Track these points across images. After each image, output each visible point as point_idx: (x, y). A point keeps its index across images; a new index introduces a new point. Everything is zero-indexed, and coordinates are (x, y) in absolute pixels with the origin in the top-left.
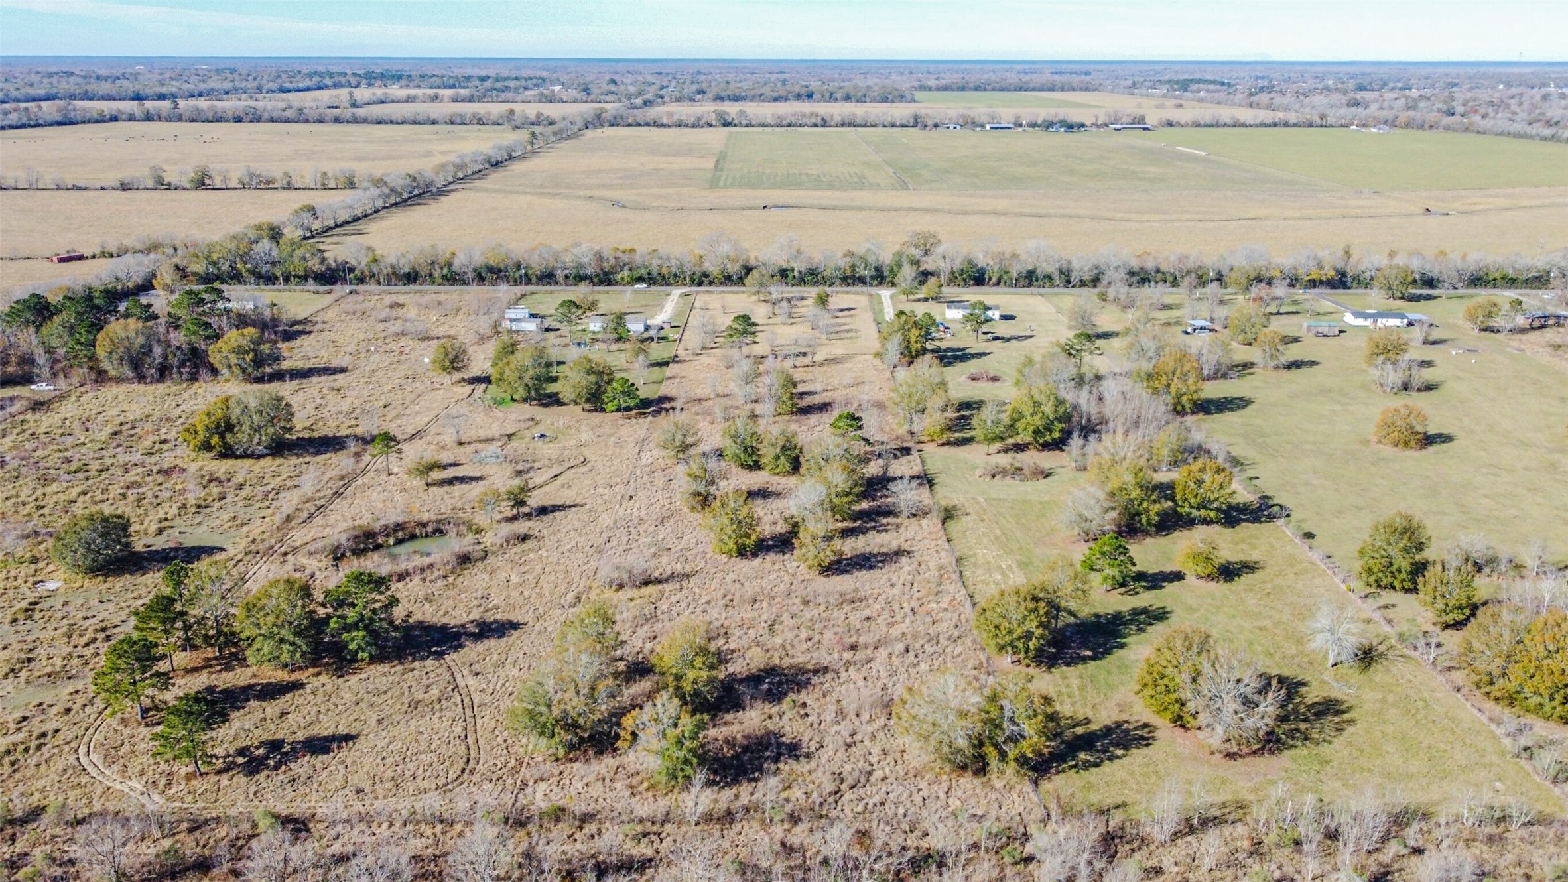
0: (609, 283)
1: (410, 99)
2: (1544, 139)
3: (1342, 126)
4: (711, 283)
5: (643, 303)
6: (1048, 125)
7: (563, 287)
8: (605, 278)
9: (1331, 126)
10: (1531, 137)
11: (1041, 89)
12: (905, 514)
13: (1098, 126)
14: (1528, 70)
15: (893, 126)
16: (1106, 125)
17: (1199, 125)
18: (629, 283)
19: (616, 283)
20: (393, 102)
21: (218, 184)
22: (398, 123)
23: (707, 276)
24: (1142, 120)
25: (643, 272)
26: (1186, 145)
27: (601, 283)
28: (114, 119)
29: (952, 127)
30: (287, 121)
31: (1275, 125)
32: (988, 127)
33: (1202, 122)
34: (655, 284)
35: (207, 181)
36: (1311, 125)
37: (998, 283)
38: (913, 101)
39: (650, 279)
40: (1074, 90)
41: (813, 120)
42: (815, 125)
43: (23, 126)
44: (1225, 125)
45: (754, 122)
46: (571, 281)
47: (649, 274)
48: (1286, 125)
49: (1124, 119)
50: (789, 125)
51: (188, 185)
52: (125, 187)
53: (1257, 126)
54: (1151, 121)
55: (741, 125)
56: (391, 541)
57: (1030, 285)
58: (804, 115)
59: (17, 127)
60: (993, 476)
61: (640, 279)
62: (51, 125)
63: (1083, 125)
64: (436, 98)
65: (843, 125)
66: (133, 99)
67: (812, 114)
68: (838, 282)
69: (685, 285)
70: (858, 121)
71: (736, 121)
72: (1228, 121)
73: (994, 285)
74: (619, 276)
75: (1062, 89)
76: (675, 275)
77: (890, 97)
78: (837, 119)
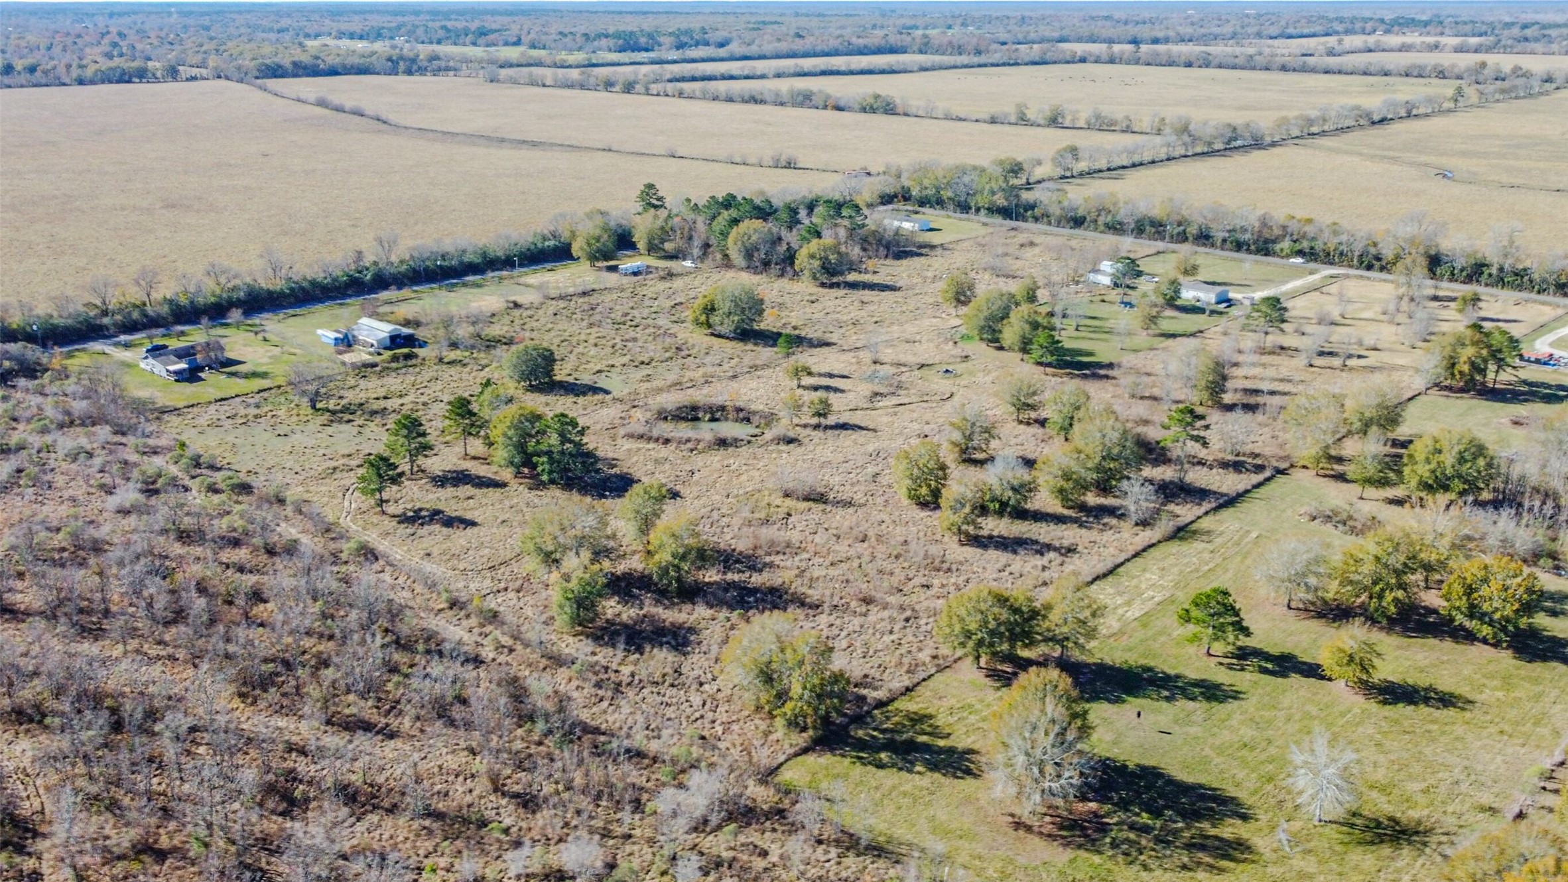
0: (1266, 253)
1: (1404, 48)
7: (1217, 251)
8: (1263, 246)
12: (1133, 520)
18: (1286, 256)
19: (1274, 254)
20: (1384, 50)
21: (1067, 124)
22: (1346, 73)
25: (1305, 245)
27: (1258, 251)
28: (1083, 60)
30: (1234, 67)
34: (1316, 260)
35: (1060, 120)
39: (1312, 254)
43: (1004, 64)
46: (1228, 245)
47: (1312, 248)
51: (1042, 122)
52: (993, 121)
59: (998, 65)
60: (1314, 518)
61: (1300, 253)
62: (1026, 64)
64: (1436, 47)
66: (1130, 43)
69: (1351, 266)
74: (1278, 247)
76: (1342, 253)
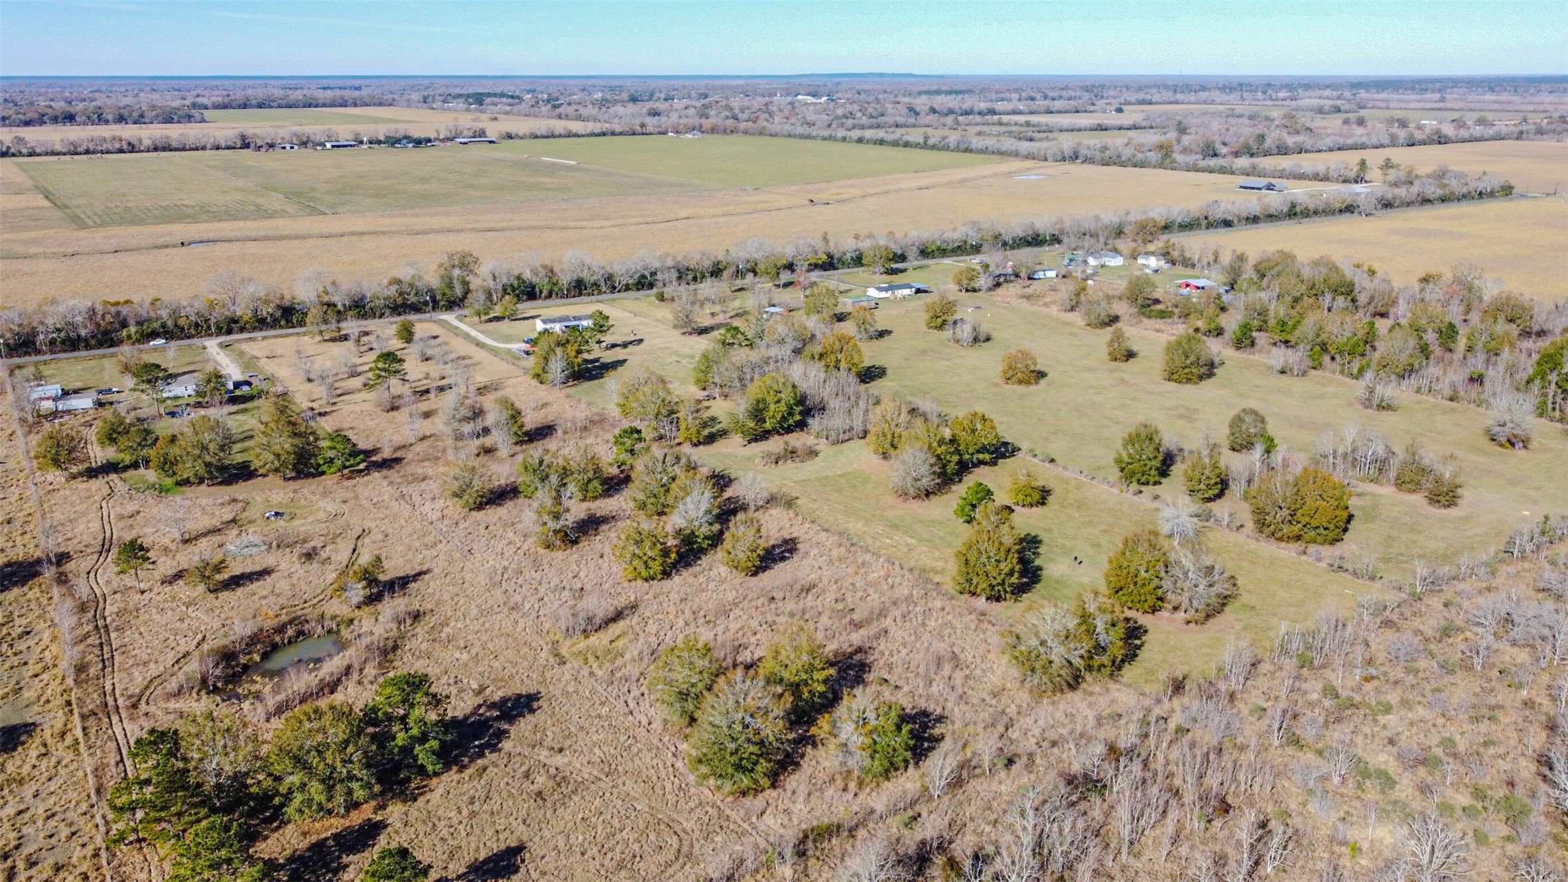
0: (113, 343)
2: (824, 139)
3: (660, 133)
4: (242, 330)
5: (188, 359)
6: (393, 142)
7: (48, 357)
8: (105, 339)
9: (651, 134)
10: (814, 138)
11: (333, 105)
12: (752, 508)
13: (443, 141)
14: (741, 82)
15: (218, 148)
16: (452, 139)
17: (536, 137)
18: (138, 341)
19: (121, 343)
23: (236, 322)
24: (482, 133)
25: (156, 325)
26: (550, 154)
27: (100, 345)
29: (288, 147)
31: (604, 134)
32: (328, 145)
33: (539, 134)
34: (173, 338)
36: (634, 134)
37: (549, 296)
38: (203, 121)
39: (166, 332)
40: (367, 105)
41: (118, 146)
42: (121, 151)
44: (560, 136)
45: (38, 151)
46: (59, 346)
47: (164, 327)
48: (613, 134)
49: (465, 133)
50: (87, 152)
53: (588, 135)
54: (492, 134)
55: (21, 154)
56: (257, 658)
57: (580, 294)
58: (105, 140)
61: (154, 335)
63: (429, 140)
65: (156, 149)
67: (114, 138)
68: (388, 312)
69: (211, 335)
70: (174, 145)
71: (12, 150)
72: (562, 132)
73: (546, 298)
74: (123, 334)
75: (356, 105)
76: (197, 325)
77: (176, 118)
78: (147, 142)
